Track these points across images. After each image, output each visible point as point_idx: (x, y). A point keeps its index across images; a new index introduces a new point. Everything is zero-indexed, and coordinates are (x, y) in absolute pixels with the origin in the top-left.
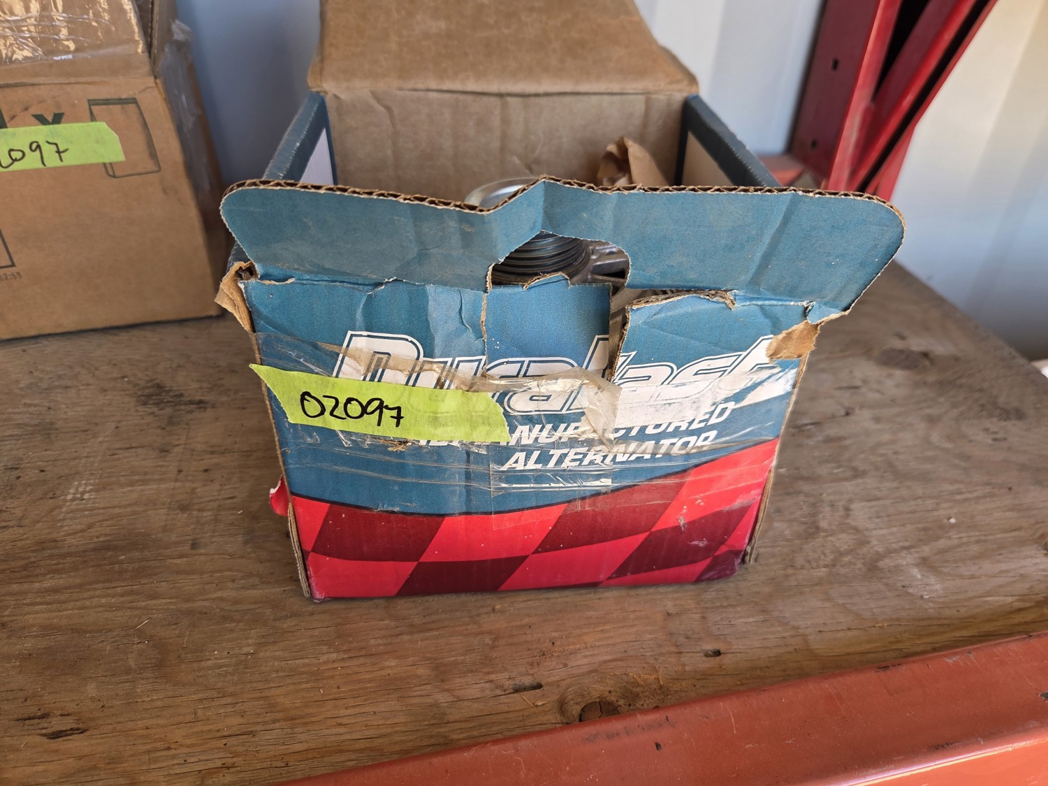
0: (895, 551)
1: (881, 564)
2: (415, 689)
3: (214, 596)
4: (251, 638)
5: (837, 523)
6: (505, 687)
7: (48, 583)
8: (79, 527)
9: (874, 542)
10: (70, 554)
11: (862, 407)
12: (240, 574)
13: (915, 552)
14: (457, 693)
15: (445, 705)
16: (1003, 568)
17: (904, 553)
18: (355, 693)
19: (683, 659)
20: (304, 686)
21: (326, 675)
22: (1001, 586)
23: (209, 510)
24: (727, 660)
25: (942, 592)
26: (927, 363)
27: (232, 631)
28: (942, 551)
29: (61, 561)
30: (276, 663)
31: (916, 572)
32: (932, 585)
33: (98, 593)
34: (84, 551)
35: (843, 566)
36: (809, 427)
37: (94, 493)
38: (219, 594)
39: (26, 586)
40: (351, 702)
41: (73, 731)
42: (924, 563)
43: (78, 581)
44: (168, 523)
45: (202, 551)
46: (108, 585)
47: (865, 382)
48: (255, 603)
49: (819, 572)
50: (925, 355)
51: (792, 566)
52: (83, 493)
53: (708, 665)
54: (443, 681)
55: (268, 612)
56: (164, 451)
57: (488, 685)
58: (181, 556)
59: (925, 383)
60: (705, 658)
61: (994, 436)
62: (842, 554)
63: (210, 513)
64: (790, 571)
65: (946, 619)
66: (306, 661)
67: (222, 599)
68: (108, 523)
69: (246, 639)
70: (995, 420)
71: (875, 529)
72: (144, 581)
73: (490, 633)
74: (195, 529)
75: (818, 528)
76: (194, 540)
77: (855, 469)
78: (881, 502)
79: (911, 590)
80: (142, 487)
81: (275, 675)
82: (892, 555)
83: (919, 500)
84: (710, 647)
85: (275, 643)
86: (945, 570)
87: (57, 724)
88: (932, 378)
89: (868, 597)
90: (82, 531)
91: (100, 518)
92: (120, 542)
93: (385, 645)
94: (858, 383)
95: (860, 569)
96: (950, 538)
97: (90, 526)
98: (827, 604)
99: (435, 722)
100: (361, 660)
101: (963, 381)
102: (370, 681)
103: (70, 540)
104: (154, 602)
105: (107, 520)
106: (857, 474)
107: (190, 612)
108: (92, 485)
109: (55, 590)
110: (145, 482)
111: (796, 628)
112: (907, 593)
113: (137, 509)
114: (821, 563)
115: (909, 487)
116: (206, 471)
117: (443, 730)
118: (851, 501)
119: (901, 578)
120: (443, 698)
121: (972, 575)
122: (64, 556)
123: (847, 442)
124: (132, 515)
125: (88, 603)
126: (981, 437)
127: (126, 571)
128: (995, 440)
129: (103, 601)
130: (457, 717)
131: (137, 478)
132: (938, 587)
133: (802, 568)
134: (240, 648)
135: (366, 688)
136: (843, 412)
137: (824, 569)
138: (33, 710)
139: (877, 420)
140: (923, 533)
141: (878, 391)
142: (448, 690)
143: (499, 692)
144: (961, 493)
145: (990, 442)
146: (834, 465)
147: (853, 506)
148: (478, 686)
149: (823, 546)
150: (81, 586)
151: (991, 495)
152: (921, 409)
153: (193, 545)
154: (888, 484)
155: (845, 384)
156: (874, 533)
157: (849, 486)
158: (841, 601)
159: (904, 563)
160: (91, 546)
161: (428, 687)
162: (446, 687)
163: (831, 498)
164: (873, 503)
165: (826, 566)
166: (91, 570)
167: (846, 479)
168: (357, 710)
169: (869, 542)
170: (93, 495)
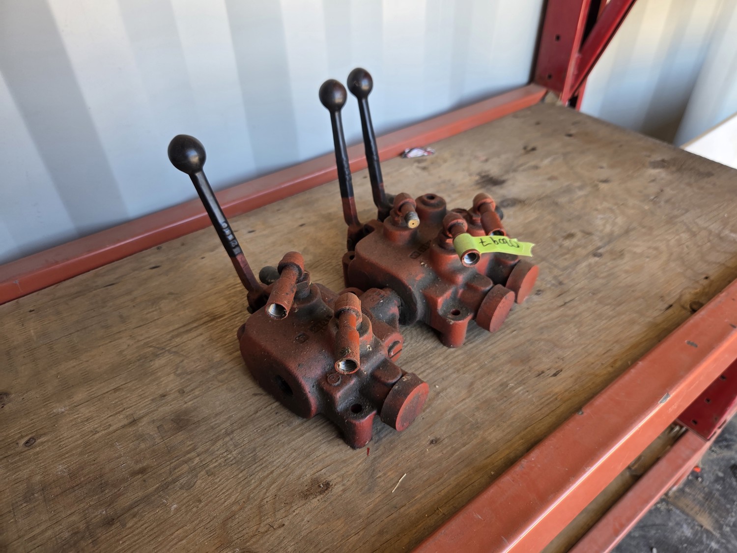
1: (721, 236)
2: (638, 320)
3: (542, 321)
4: (572, 328)
5: (697, 228)
9: (713, 230)
11: (664, 187)
13: (727, 229)
14: (651, 316)
15: (653, 320)
17: (724, 230)
19: (700, 283)
24: (712, 278)
26: (667, 164)
31: (733, 235)
35: (712, 240)
36: (655, 199)
41: (558, 372)
47: (655, 176)
53: (708, 282)
55: (566, 318)
57: (657, 311)
59: (673, 172)
60: (705, 280)
61: (711, 184)
62: (708, 237)
64: (700, 247)
66: (598, 326)
67: (546, 321)
70: (706, 178)
75: (693, 231)
77: (683, 209)
82: (722, 232)
83: (712, 213)
84: (704, 276)
87: (550, 372)
88: (674, 169)
89: (728, 246)
95: (718, 239)
98: (720, 253)
99: (655, 326)
101: (684, 167)
106: (687, 211)
107: (542, 328)
111: (719, 263)
114: (706, 242)
115: (705, 209)
117: (661, 326)
118: (693, 220)
119: (731, 238)
120: (650, 319)
123: (673, 200)
126: (708, 186)
130: (659, 322)
133: (702, 245)
136: (660, 191)
137: (709, 243)
139: (673, 189)
140: (723, 223)
141: (663, 179)
142: (648, 316)
143: (663, 311)
144: (720, 206)
145: (713, 186)
146: (676, 210)
147: (696, 221)
149: (701, 236)
151: (729, 204)
152: (682, 181)
154: (698, 211)
155: (650, 180)
156: (710, 227)
157: (688, 215)
158: (722, 251)
159: (727, 233)
161: (642, 318)
163: (687, 221)
164: (700, 218)
167: (685, 213)
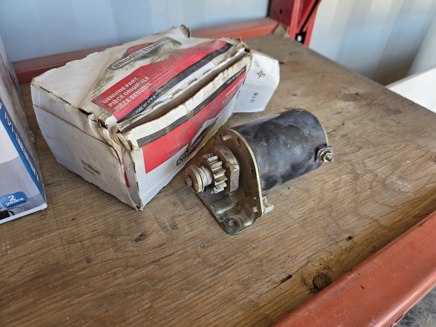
0: (388, 176)
1: (386, 182)
2: (238, 297)
3: (114, 284)
4: (146, 299)
5: (363, 170)
6: (277, 282)
7: (13, 307)
9: (380, 175)
10: (17, 287)
11: (347, 120)
12: (122, 268)
13: (395, 174)
14: (258, 292)
15: (256, 299)
16: (426, 173)
17: (392, 176)
18: (211, 309)
19: (339, 245)
20: (185, 314)
21: (193, 305)
22: (429, 180)
23: (86, 240)
24: (356, 239)
25: (412, 188)
26: (359, 97)
27: (134, 299)
28: (404, 172)
29: (14, 293)
30: (166, 308)
31: (400, 183)
32: (407, 186)
33: (46, 303)
34: (26, 283)
35: (374, 187)
36: (333, 133)
37: (13, 249)
38: (116, 282)
40: (212, 314)
42: (400, 178)
43: (31, 300)
44: (66, 253)
45: (95, 262)
46: (50, 297)
47: (342, 109)
48: (138, 280)
49: (368, 192)
50: (357, 94)
51: (357, 192)
52: (7, 250)
53: (350, 244)
54: (248, 289)
55: (147, 283)
57: (269, 284)
58: (84, 269)
59: (363, 106)
60: (347, 242)
61: (396, 122)
62: (372, 183)
63: (87, 241)
64: (358, 195)
65: (419, 198)
66: (180, 301)
67: (119, 284)
68: (32, 263)
69: (144, 300)
70: (393, 115)
71: (377, 169)
72: (70, 288)
73: (257, 259)
74: (84, 252)
75: (357, 174)
76: (86, 258)
77: (357, 146)
78: (374, 157)
79: (402, 190)
80: (41, 238)
81: (168, 314)
82: (388, 178)
83: (386, 153)
84: (346, 236)
85: (159, 298)
86: (409, 178)
89: (389, 197)
90: (18, 272)
91: (25, 261)
92: (45, 271)
93: (213, 280)
94: (340, 111)
95: (381, 187)
96: (403, 166)
97: (21, 268)
98: (377, 205)
99: (255, 309)
100: (206, 292)
101: (374, 102)
102: (216, 300)
103: (12, 279)
104: (82, 298)
105: (29, 262)
106: (360, 148)
107: (105, 297)
108: (9, 244)
109: (19, 311)
110: (40, 235)
111: (372, 218)
112: (401, 191)
113: (44, 250)
114: (367, 188)
115: (379, 149)
116: (73, 219)
117: (261, 311)
118: (363, 160)
119: (396, 186)
120: (252, 297)
121: (418, 178)
122: (14, 289)
123: (349, 136)
124: (42, 255)
125: (43, 311)
126: (393, 123)
127: (57, 286)
128: (397, 123)
129: (52, 307)
130: (264, 303)
131: (34, 234)
132: (409, 186)
133: (361, 192)
134: (143, 306)
135: (215, 305)
136: (341, 124)
137: (369, 191)
139: (354, 124)
140: (393, 166)
141: (349, 112)
142: (252, 292)
143: (275, 285)
144: (397, 147)
145: (396, 124)
146: (349, 146)
147: (365, 161)
148: (265, 285)
149: (364, 181)
150: (34, 303)
151: (407, 145)
152: (367, 116)
153: (87, 261)
154: (372, 149)
155: (336, 112)
156: (378, 170)
157: (359, 154)
158: (381, 202)
159: (394, 180)
160: (28, 278)
161: (244, 294)
162: (251, 291)
163: (356, 160)
164: (371, 159)
165: (369, 189)
166: (35, 292)
167: (357, 151)
168: (217, 317)
169: (378, 175)
170: (13, 250)
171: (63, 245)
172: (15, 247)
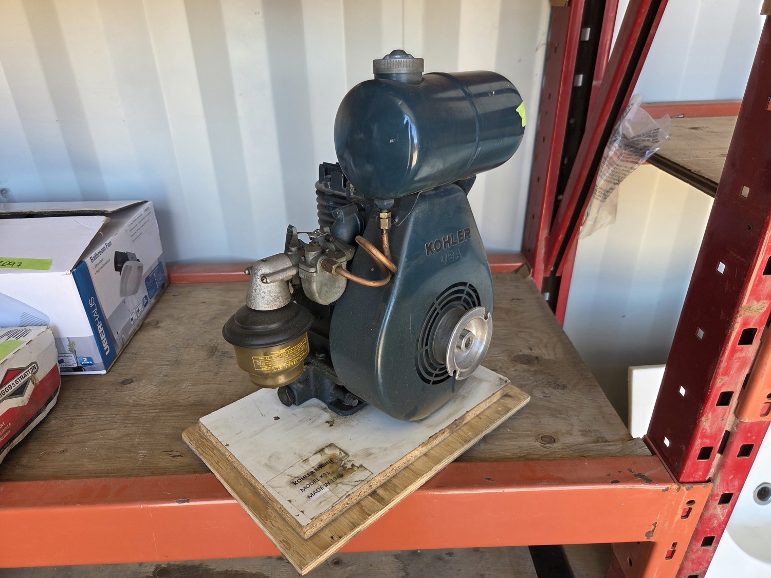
7: (175, 414)
8: (186, 397)
10: (182, 406)
16: (514, 444)
22: (508, 449)
26: (536, 362)
29: (179, 408)
34: (186, 405)
37: (191, 387)
39: (168, 414)
41: (179, 456)
43: (185, 414)
47: (501, 368)
50: (537, 358)
52: (188, 386)
56: (216, 374)
61: (546, 395)
70: (550, 388)
80: (208, 386)
87: (174, 454)
88: (532, 369)
91: (193, 395)
97: (189, 397)
103: (182, 401)
105: (195, 396)
108: (191, 383)
109: (178, 416)
110: (209, 384)
113: (205, 393)
116: (230, 382)
122: (180, 406)
124: (203, 395)
126: (539, 395)
128: (544, 397)
129: (192, 421)
131: (206, 382)
138: (168, 450)
145: (542, 397)
150: (185, 415)
171: (215, 394)
172: (193, 386)
